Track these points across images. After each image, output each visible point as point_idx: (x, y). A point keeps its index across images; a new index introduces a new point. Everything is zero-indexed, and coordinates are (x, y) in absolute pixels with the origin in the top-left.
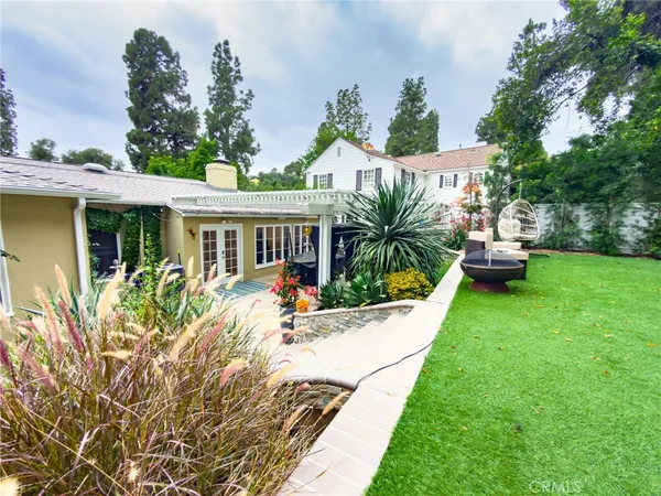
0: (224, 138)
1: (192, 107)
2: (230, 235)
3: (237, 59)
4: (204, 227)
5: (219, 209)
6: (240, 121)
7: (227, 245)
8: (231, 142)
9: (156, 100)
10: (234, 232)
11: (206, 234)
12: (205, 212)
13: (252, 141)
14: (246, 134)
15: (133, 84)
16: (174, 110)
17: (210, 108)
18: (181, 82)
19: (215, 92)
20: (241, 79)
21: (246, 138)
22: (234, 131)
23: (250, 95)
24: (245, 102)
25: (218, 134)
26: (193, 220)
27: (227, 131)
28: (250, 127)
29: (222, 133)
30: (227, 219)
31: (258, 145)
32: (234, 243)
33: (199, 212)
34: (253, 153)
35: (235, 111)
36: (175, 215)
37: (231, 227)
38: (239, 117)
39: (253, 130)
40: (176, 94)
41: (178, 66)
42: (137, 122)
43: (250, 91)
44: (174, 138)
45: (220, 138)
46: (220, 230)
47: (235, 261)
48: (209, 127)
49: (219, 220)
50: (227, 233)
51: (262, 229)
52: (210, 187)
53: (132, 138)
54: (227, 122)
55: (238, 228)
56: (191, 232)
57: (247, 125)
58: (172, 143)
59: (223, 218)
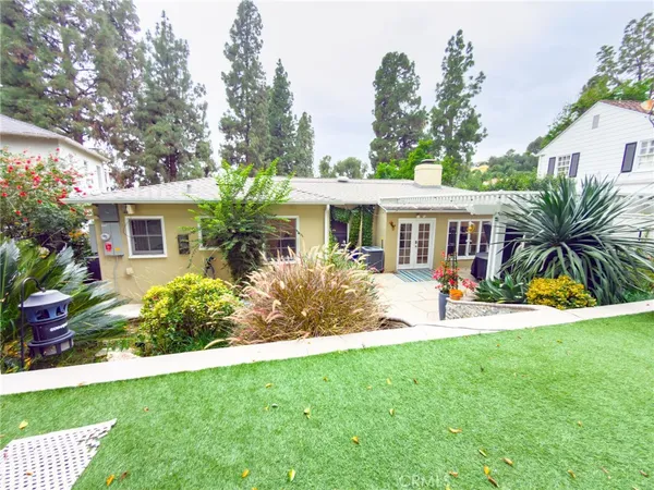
0: (447, 132)
1: (421, 108)
2: (424, 229)
3: (470, 45)
4: (402, 221)
5: (416, 206)
6: (466, 110)
7: (420, 236)
8: (454, 134)
9: (393, 110)
10: (428, 226)
11: (403, 226)
12: (404, 209)
13: (478, 127)
14: (472, 121)
15: (378, 102)
16: (406, 115)
17: (437, 105)
18: (414, 87)
19: (442, 88)
20: (472, 63)
21: (470, 126)
22: (458, 122)
23: (482, 77)
24: (475, 87)
25: (441, 128)
26: (395, 215)
27: (451, 124)
28: (477, 113)
29: (445, 127)
30: (421, 215)
31: (485, 130)
32: (427, 235)
33: (399, 208)
34: (478, 139)
35: (462, 101)
36: (381, 211)
37: (424, 221)
38: (466, 105)
39: (480, 116)
40: (408, 100)
41: (413, 74)
42: (378, 132)
43: (482, 74)
44: (404, 140)
45: (443, 132)
46: (415, 223)
47: (426, 251)
48: (434, 124)
49: (415, 215)
50: (421, 226)
51: (456, 223)
52: (416, 185)
53: (374, 146)
54: (452, 113)
55: (432, 222)
56: (392, 224)
57: (473, 111)
58: (402, 144)
59: (418, 214)
